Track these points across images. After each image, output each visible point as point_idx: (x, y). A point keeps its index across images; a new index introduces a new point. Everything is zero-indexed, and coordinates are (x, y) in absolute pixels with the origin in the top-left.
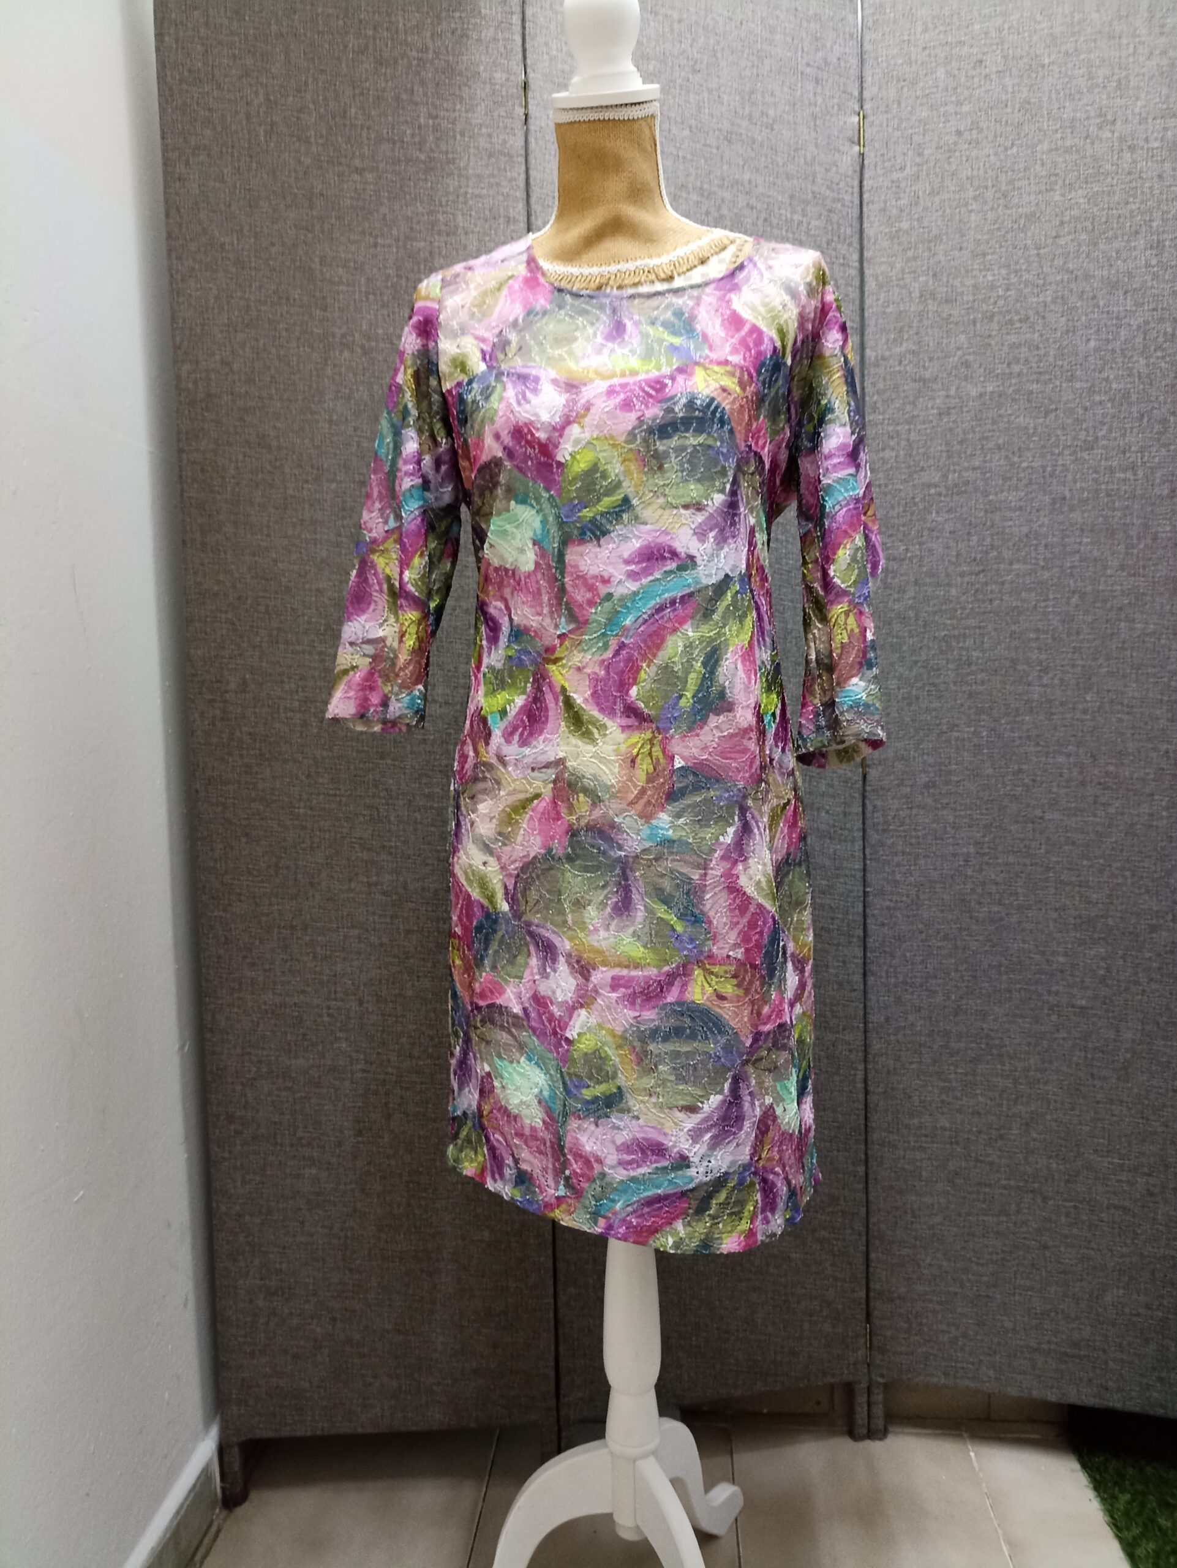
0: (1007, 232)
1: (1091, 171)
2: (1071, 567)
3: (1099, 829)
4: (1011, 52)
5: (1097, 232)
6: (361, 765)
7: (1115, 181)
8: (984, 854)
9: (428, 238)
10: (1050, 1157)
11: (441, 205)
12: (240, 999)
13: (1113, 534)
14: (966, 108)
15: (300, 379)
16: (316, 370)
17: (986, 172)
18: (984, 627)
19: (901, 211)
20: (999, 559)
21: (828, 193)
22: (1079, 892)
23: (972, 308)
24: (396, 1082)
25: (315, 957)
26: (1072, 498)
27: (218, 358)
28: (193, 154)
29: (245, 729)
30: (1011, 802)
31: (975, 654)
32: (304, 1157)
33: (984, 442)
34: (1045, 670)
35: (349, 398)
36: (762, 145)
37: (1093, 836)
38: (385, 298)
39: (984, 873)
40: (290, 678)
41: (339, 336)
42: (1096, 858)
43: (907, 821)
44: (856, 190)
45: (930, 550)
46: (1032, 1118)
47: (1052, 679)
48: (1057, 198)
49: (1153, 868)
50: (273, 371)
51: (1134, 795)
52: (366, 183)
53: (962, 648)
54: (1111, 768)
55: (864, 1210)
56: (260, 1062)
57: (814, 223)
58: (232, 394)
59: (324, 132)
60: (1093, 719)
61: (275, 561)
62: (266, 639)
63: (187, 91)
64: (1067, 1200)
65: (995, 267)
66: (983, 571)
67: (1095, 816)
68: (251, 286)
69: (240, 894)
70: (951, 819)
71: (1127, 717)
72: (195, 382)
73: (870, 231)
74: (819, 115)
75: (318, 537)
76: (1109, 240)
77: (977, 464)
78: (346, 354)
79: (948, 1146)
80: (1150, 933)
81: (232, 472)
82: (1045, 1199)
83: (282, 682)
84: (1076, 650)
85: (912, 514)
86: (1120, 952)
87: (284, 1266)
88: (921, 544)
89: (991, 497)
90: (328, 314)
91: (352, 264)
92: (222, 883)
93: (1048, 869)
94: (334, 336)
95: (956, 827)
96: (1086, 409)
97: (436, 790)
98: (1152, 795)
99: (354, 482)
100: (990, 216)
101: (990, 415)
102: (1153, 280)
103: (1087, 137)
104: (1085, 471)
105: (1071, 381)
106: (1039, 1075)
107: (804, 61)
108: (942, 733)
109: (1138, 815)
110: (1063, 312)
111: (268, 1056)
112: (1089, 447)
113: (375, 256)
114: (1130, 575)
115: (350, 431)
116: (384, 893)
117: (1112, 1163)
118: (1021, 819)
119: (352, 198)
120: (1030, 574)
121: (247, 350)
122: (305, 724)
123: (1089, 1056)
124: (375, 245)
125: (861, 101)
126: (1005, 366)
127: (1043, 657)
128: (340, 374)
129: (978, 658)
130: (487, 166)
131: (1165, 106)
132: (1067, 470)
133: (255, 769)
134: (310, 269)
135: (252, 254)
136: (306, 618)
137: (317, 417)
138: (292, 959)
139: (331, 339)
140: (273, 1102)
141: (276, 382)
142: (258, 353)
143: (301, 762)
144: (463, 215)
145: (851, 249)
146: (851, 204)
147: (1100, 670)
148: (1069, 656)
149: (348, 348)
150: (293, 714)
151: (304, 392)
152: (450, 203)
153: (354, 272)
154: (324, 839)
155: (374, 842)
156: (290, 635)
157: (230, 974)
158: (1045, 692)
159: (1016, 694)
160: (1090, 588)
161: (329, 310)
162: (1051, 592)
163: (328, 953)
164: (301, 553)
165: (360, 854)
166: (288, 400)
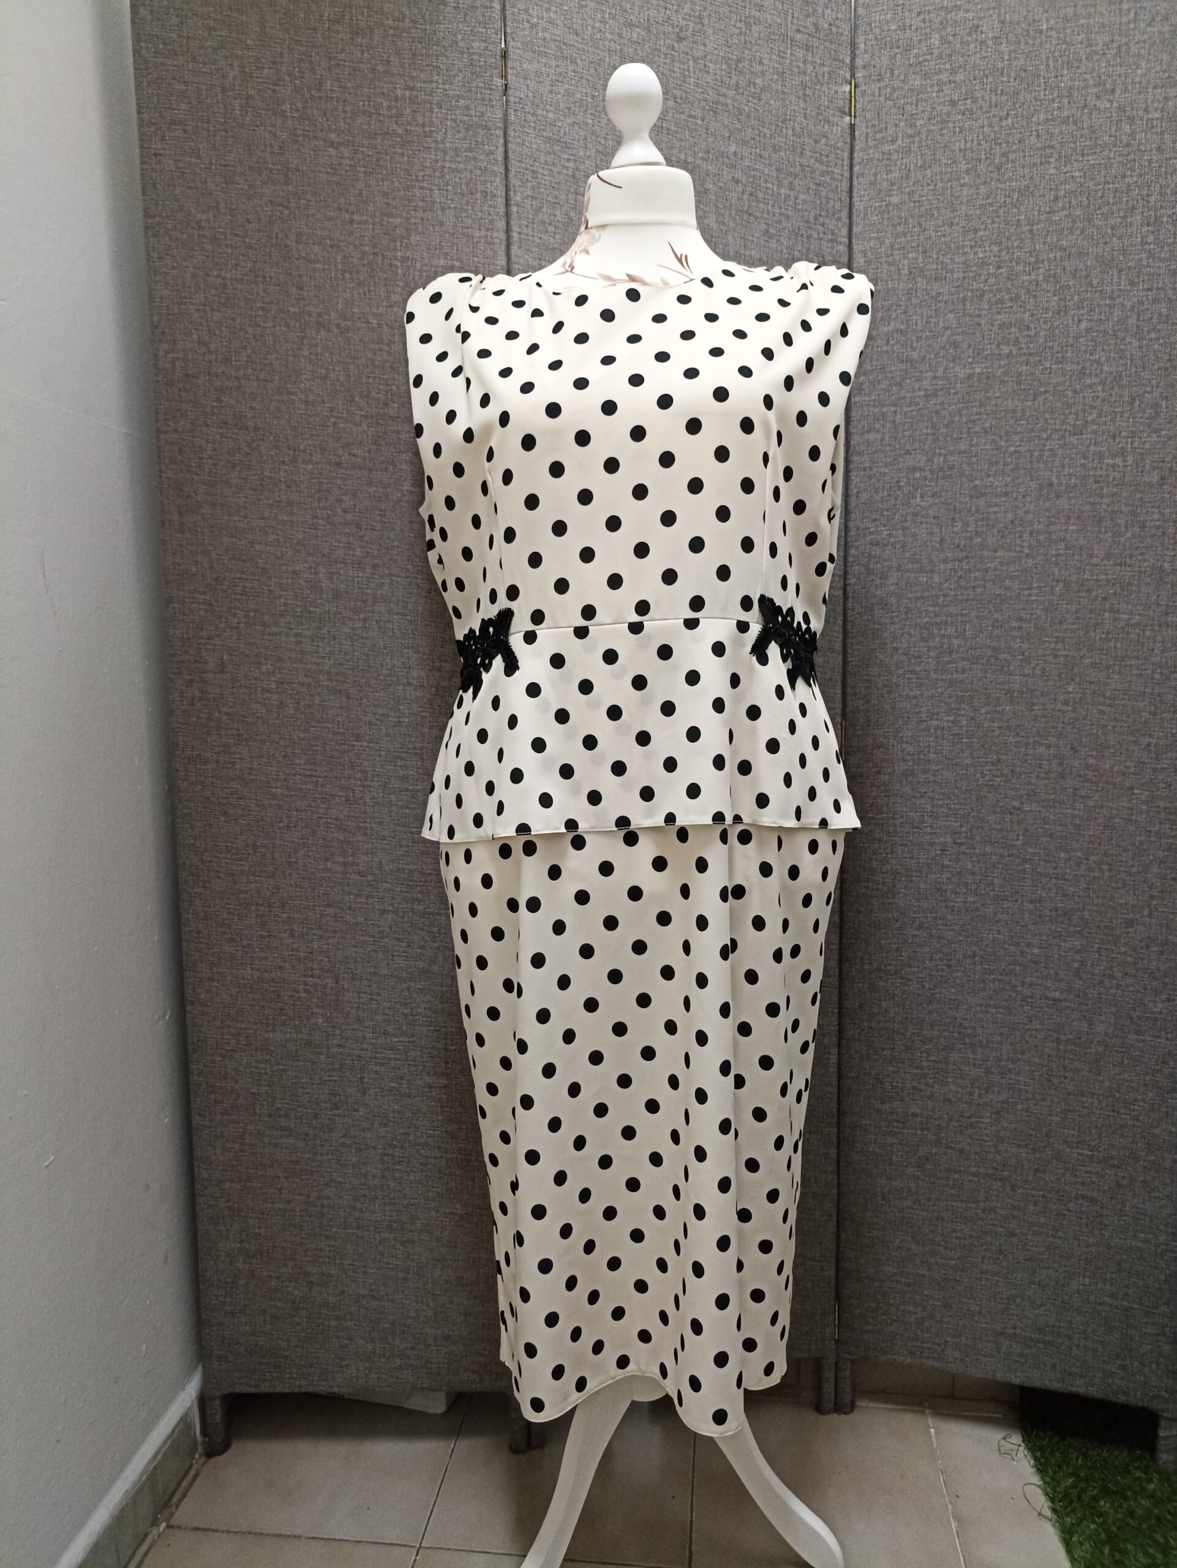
0: (1000, 207)
1: (1088, 143)
2: (1057, 555)
3: (1077, 821)
4: (1007, 16)
5: (1092, 207)
6: (337, 747)
7: (1112, 153)
8: (961, 844)
9: (404, 214)
10: (1019, 1146)
11: (417, 180)
12: (218, 973)
13: (1100, 521)
14: (960, 77)
15: (277, 359)
16: (293, 350)
17: (979, 144)
18: (966, 615)
19: (892, 184)
20: (983, 546)
21: (817, 165)
22: (1055, 885)
23: (962, 286)
24: (371, 1058)
25: (292, 935)
26: (1060, 484)
27: (195, 337)
28: (169, 129)
29: (223, 709)
30: (989, 792)
31: (956, 642)
32: (281, 1127)
33: (971, 426)
34: (1027, 660)
35: (325, 378)
36: (748, 116)
37: (1071, 829)
38: (362, 278)
39: (960, 864)
40: (267, 659)
41: (315, 315)
42: (1074, 850)
43: (885, 809)
44: (846, 162)
45: (914, 536)
46: (1002, 1108)
47: (1034, 669)
48: (1052, 171)
49: (1131, 862)
50: (249, 351)
51: (1114, 788)
52: (343, 158)
53: (943, 636)
54: (1091, 761)
55: (835, 1191)
56: (239, 1034)
57: (802, 197)
58: (209, 374)
59: (300, 105)
60: (1074, 711)
61: (252, 543)
62: (244, 620)
63: (163, 65)
64: (1034, 1189)
65: (987, 244)
66: (967, 557)
67: (1074, 809)
68: (227, 264)
69: (219, 872)
70: (929, 808)
71: (1109, 709)
72: (173, 362)
73: (858, 205)
74: (809, 84)
75: (295, 518)
76: (1105, 217)
77: (963, 447)
78: (322, 334)
79: (919, 1132)
80: (1126, 928)
81: (209, 452)
82: (1014, 1187)
83: (260, 663)
84: (1058, 640)
85: (896, 499)
86: (1096, 946)
87: (262, 1231)
88: (904, 529)
89: (977, 482)
90: (305, 294)
91: (328, 241)
92: (203, 862)
93: (1025, 860)
94: (310, 315)
95: (934, 816)
96: (1076, 392)
97: (411, 772)
98: (1132, 788)
99: (330, 464)
100: (983, 190)
101: (977, 397)
102: (1148, 258)
103: (1084, 107)
104: (1073, 456)
105: (1061, 363)
106: (1012, 1066)
107: (795, 27)
108: (922, 721)
109: (1117, 809)
110: (1055, 291)
111: (245, 1029)
112: (1078, 432)
113: (351, 233)
114: (1115, 564)
115: (326, 413)
116: (360, 874)
117: (1081, 1154)
118: (998, 810)
119: (328, 173)
120: (1014, 562)
121: (224, 329)
122: (282, 705)
123: (1061, 1047)
124: (351, 222)
125: (853, 69)
126: (994, 347)
127: (1025, 646)
128: (317, 354)
129: (959, 646)
130: (464, 139)
131: (1166, 75)
132: (1055, 455)
133: (233, 749)
134: (287, 246)
135: (228, 231)
136: (282, 600)
137: (293, 397)
138: (270, 936)
139: (307, 319)
140: (251, 1073)
141: (252, 362)
142: (234, 333)
143: (277, 743)
144: (440, 190)
145: (840, 224)
146: (840, 178)
147: (1083, 661)
148: (1052, 646)
149: (324, 327)
150: (269, 695)
151: (280, 372)
152: (426, 178)
153: (330, 249)
154: (301, 819)
155: (349, 823)
156: (267, 617)
157: (209, 949)
158: (1027, 682)
159: (997, 684)
160: (1074, 577)
161: (305, 289)
162: (1035, 580)
163: (305, 930)
164: (277, 535)
165: (335, 835)
166: (265, 380)
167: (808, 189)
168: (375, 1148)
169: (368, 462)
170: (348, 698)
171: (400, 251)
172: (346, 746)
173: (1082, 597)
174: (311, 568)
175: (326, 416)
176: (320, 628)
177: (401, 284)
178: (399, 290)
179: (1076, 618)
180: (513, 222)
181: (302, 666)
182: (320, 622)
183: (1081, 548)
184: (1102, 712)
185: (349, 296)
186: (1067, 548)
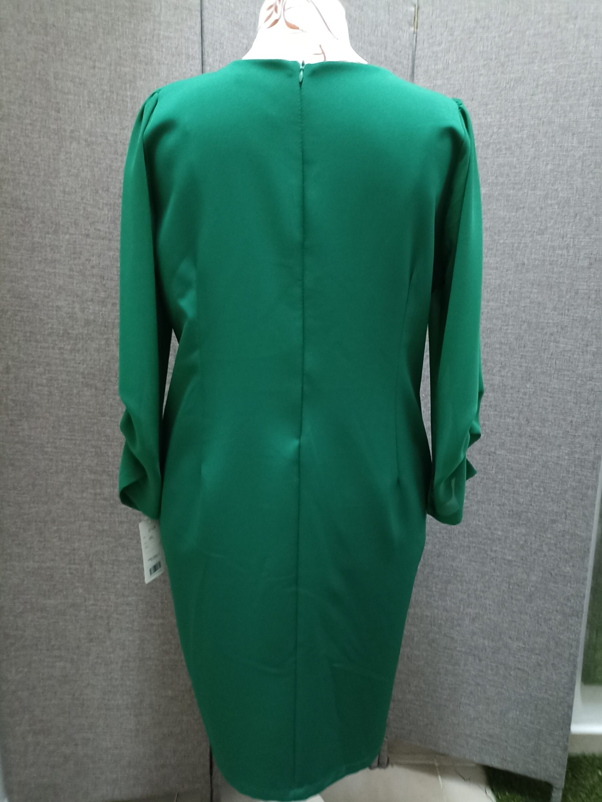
6: (89, 421)
9: (132, 66)
11: (141, 42)
12: (11, 565)
15: (42, 160)
16: (53, 155)
19: (437, 73)
21: (394, 57)
24: (114, 610)
25: (60, 539)
29: (10, 397)
35: (77, 176)
38: (102, 108)
40: (39, 364)
41: (69, 131)
44: (411, 57)
50: (21, 154)
52: (86, 20)
56: (26, 602)
61: (27, 287)
62: (22, 338)
69: (9, 502)
75: (57, 271)
78: (74, 145)
80: (552, 524)
83: (34, 367)
84: (523, 357)
87: (44, 717)
90: (61, 115)
91: (77, 80)
94: (65, 131)
98: (560, 446)
99: (81, 235)
111: (30, 599)
113: (94, 75)
116: (105, 499)
119: (76, 30)
120: (499, 309)
122: (50, 394)
124: (94, 67)
127: (503, 359)
128: (71, 159)
130: (174, 15)
133: (17, 423)
134: (47, 81)
136: (50, 326)
137: (54, 188)
138: (45, 541)
139: (63, 133)
140: (35, 625)
141: (24, 162)
143: (48, 419)
144: (157, 50)
146: (407, 67)
147: (536, 370)
148: (519, 360)
149: (76, 140)
150: (42, 388)
151: (45, 170)
152: (147, 41)
153: (79, 86)
154: (65, 467)
155: (98, 468)
156: (39, 337)
158: (502, 380)
160: (534, 320)
161: (61, 112)
162: (511, 320)
163: (69, 536)
164: (45, 281)
165: (89, 476)
166: (34, 175)
168: (117, 663)
170: (96, 389)
171: (130, 91)
172: (95, 421)
173: (538, 332)
174: (69, 304)
175: (79, 203)
176: (76, 344)
179: (534, 345)
181: (65, 369)
182: (76, 340)
183: (539, 303)
184: (545, 401)
185: (93, 120)
186: (531, 303)
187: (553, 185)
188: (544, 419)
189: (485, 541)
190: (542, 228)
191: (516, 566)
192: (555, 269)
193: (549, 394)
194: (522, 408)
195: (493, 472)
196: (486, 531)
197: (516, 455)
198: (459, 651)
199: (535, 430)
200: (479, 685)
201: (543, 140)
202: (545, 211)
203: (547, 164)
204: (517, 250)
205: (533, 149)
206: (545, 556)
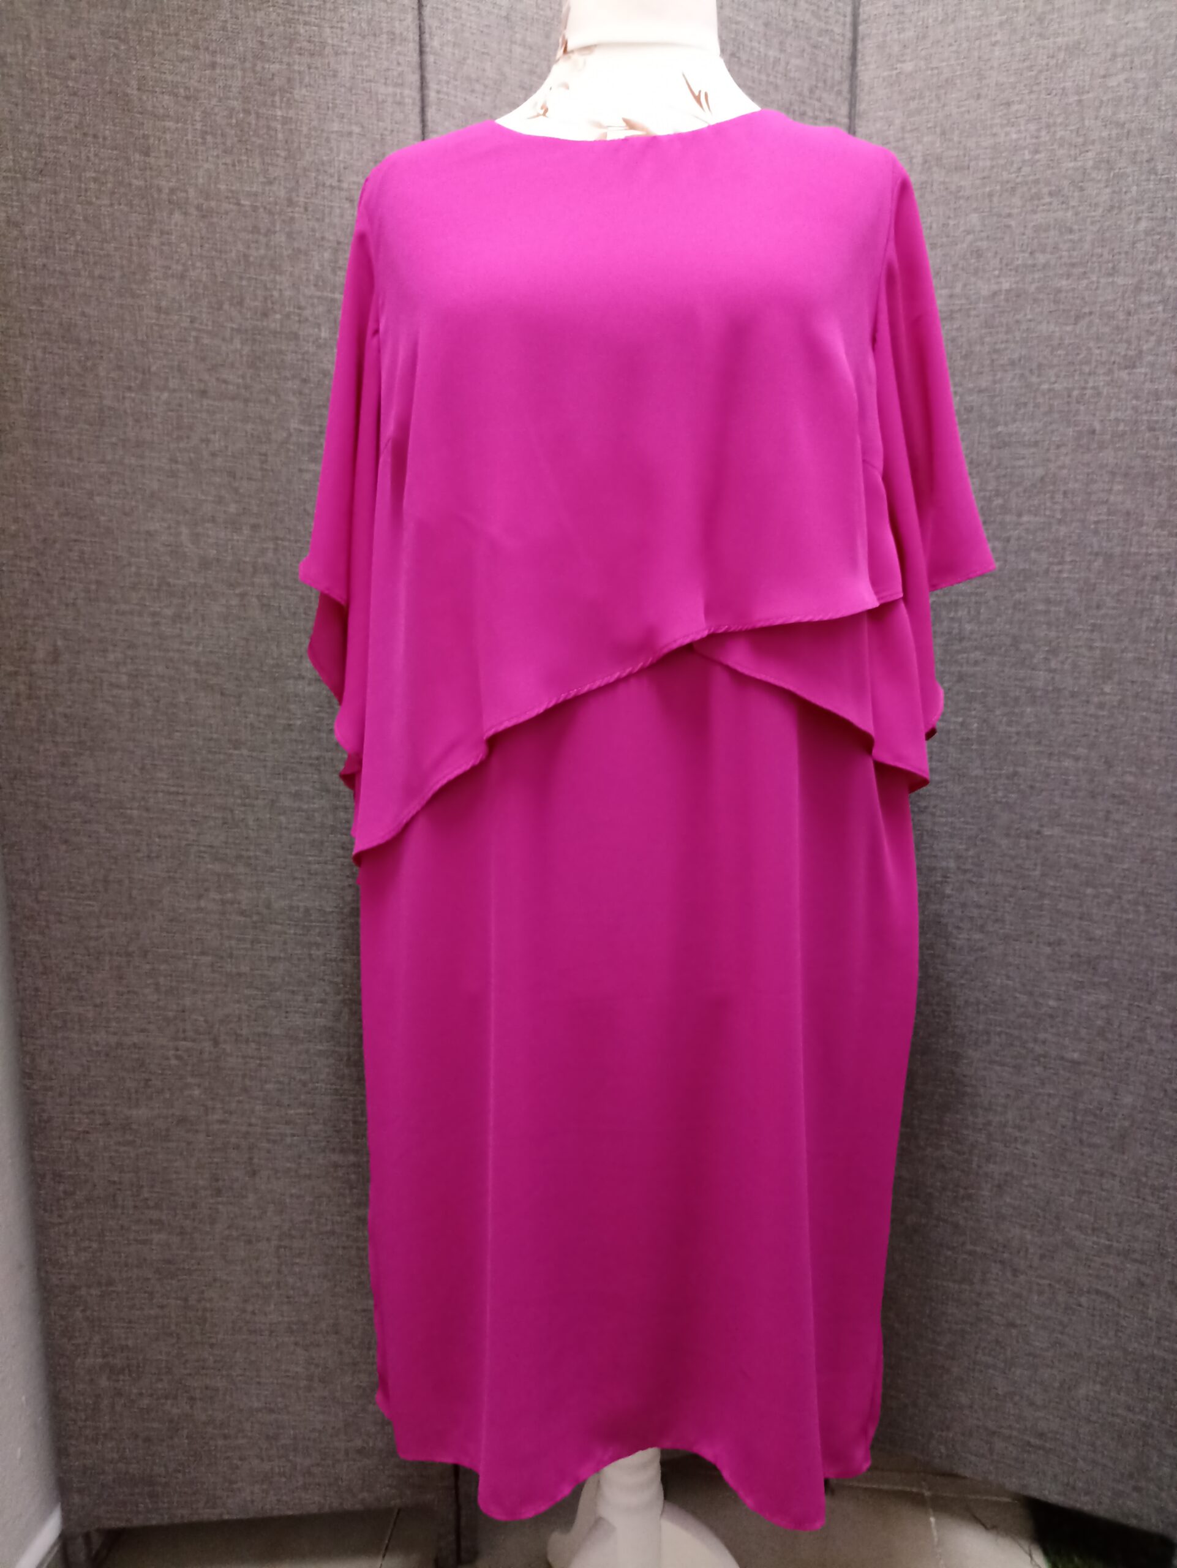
2: (1096, 522)
6: (210, 757)
9: (285, 59)
11: (302, 12)
12: (65, 1038)
15: (116, 249)
16: (138, 237)
19: (904, 47)
21: (813, 21)
24: (261, 1134)
25: (157, 990)
31: (968, 627)
32: (151, 1221)
33: (995, 357)
34: (1054, 652)
35: (182, 277)
38: (229, 143)
40: (115, 646)
41: (167, 191)
47: (1063, 663)
50: (79, 237)
53: (952, 619)
56: (93, 1112)
58: (24, 267)
61: (91, 494)
62: (83, 595)
68: (43, 116)
69: (59, 914)
73: (864, 75)
75: (147, 463)
78: (177, 217)
81: (29, 373)
83: (106, 650)
84: (1094, 628)
87: (130, 1343)
89: (999, 429)
90: (152, 160)
91: (182, 91)
92: (38, 902)
94: (160, 190)
97: (306, 788)
99: (192, 392)
101: (1004, 321)
111: (102, 1105)
113: (213, 81)
115: (185, 324)
116: (242, 913)
120: (1043, 529)
121: (42, 206)
122: (137, 703)
124: (213, 65)
127: (1053, 634)
128: (170, 244)
129: (972, 632)
133: (73, 760)
134: (127, 95)
135: (43, 71)
136: (133, 569)
137: (140, 302)
138: (129, 992)
139: (156, 196)
140: (111, 1157)
141: (83, 253)
142: (57, 211)
143: (133, 752)
144: (332, 27)
145: (839, 99)
146: (841, 39)
147: (1124, 655)
148: (1086, 635)
149: (180, 208)
150: (120, 691)
151: (122, 267)
152: (313, 9)
153: (185, 102)
154: (165, 847)
155: (228, 851)
156: (113, 592)
157: (51, 1010)
158: (1053, 678)
159: (1016, 679)
160: (1118, 550)
161: (153, 154)
162: (1068, 553)
163: (174, 984)
164: (124, 484)
165: (210, 866)
166: (100, 277)
167: (804, 51)
168: (268, 1240)
169: (243, 391)
170: (222, 694)
171: (281, 108)
172: (222, 757)
173: (1128, 575)
175: (185, 329)
176: (184, 606)
177: (283, 154)
178: (281, 162)
179: (1118, 601)
180: (429, 76)
181: (163, 654)
182: (183, 597)
183: (1128, 513)
184: (1145, 720)
185: (212, 167)
186: (1109, 513)
187: (1151, 264)
188: (1142, 760)
189: (1023, 1020)
190: (1131, 353)
191: (1090, 1072)
192: (1161, 440)
193: (1153, 706)
194: (1095, 737)
195: (1037, 873)
196: (1023, 998)
197: (1085, 837)
198: (971, 1253)
199: (1123, 783)
200: (1012, 1325)
201: (1129, 170)
202: (1135, 317)
203: (1139, 219)
204: (1078, 402)
205: (1108, 190)
206: (1151, 1051)
